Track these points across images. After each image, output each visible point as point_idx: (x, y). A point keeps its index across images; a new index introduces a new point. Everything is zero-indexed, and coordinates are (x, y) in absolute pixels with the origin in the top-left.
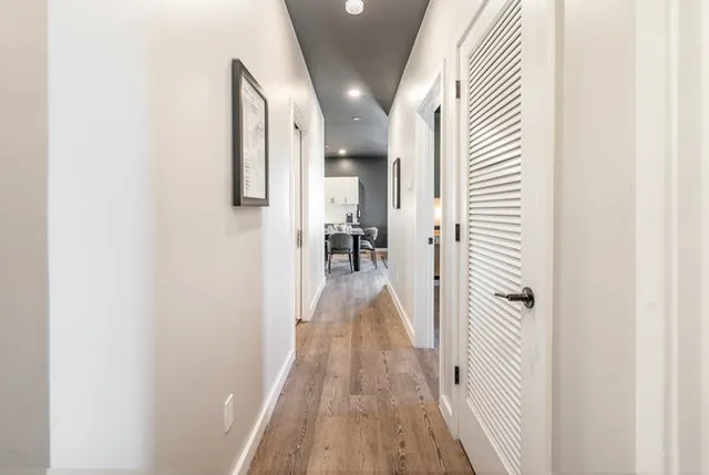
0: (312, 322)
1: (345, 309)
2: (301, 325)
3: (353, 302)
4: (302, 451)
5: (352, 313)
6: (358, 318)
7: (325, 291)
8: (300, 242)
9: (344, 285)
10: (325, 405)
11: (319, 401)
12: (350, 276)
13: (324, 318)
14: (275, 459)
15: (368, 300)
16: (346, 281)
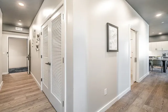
0: (140, 83)
1: (153, 82)
2: (135, 83)
3: (158, 81)
4: (124, 109)
5: (156, 84)
6: (158, 86)
7: (148, 76)
8: (136, 61)
9: (156, 76)
10: (135, 103)
11: (133, 102)
12: (161, 74)
13: (144, 83)
14: (117, 107)
15: (165, 82)
16: (158, 75)
